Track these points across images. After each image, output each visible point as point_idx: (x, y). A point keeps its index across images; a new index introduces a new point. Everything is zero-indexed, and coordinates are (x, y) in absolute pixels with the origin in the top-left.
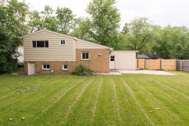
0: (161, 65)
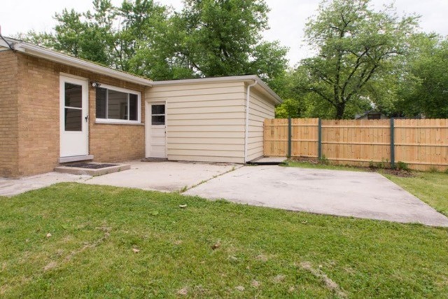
0: (392, 146)
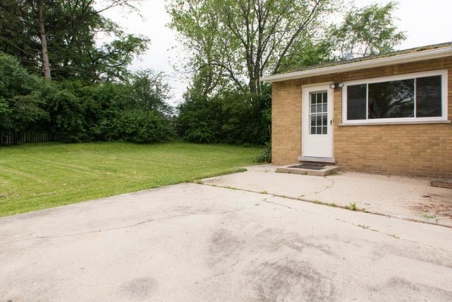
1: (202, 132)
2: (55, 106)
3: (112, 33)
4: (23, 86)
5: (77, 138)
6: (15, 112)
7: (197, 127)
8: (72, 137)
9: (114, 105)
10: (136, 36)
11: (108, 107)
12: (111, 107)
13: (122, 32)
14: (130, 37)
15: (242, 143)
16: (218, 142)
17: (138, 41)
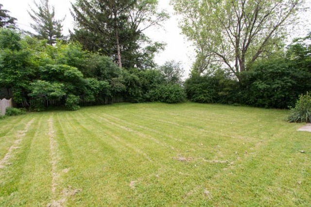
1: (204, 96)
2: (128, 83)
3: (146, 42)
4: (114, 72)
5: (138, 100)
6: (112, 87)
7: (200, 94)
8: (135, 99)
9: (155, 82)
10: (160, 42)
11: (152, 82)
12: (154, 83)
13: (151, 41)
14: (156, 44)
15: (232, 103)
16: (214, 103)
17: (160, 45)
